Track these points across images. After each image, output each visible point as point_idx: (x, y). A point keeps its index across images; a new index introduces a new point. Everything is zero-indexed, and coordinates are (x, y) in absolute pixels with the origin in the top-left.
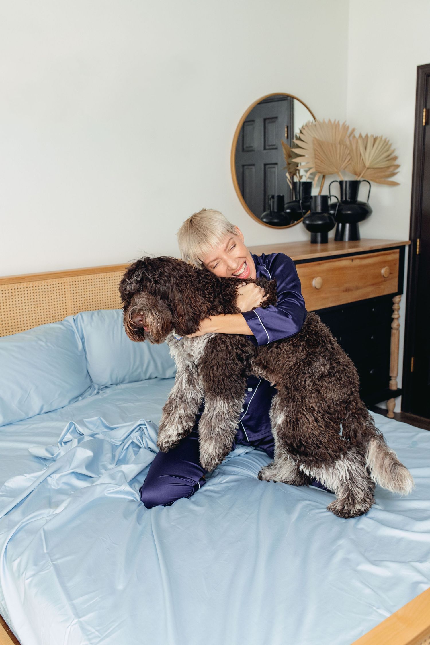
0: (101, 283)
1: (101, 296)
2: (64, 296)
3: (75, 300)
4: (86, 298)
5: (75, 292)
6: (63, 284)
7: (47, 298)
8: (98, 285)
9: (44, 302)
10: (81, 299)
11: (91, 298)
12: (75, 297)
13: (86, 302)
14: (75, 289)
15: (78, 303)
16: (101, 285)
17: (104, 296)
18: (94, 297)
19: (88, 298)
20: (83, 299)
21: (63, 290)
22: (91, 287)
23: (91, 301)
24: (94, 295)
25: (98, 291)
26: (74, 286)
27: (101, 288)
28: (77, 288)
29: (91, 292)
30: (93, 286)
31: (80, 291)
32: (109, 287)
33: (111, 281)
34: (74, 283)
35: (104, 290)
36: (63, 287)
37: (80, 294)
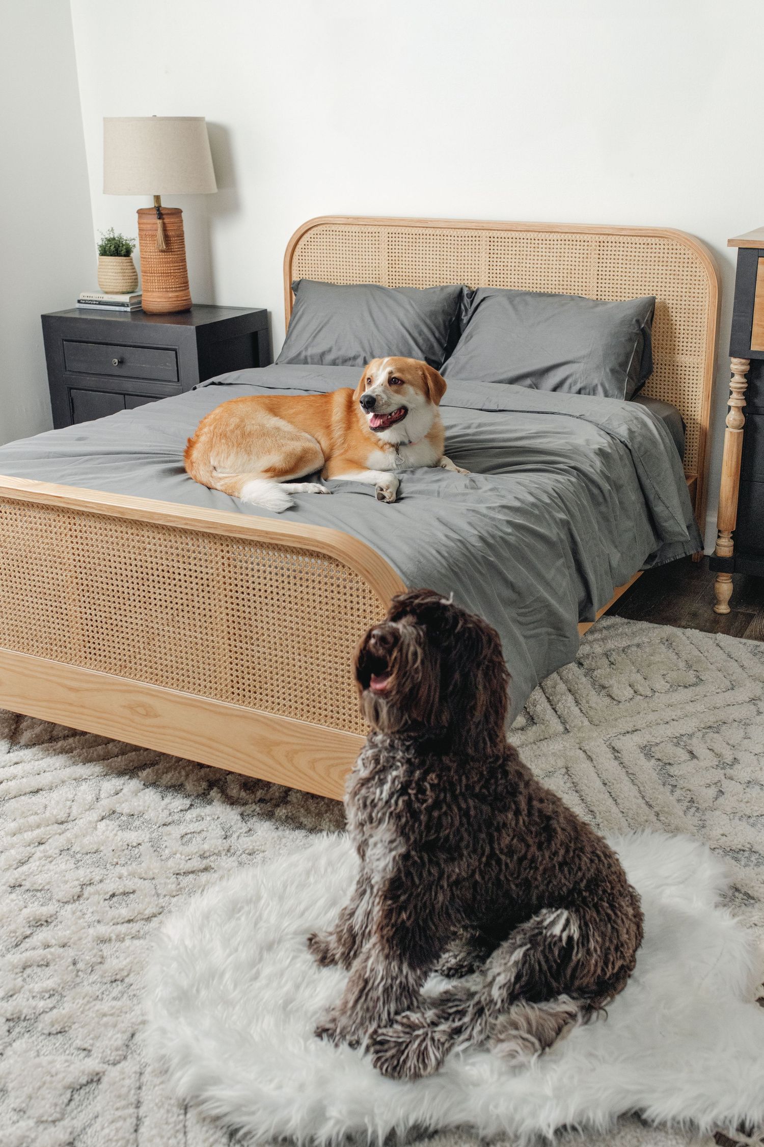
0: (529, 245)
1: (528, 265)
2: (477, 255)
3: (491, 263)
4: (506, 264)
5: (492, 251)
6: (477, 239)
7: (456, 254)
8: (525, 249)
9: (452, 258)
10: (499, 264)
11: (513, 264)
12: (491, 260)
13: (505, 268)
14: (492, 247)
15: (495, 268)
16: (529, 249)
17: (531, 266)
18: (517, 264)
19: (509, 264)
20: (502, 264)
21: (477, 247)
22: (514, 249)
23: (513, 268)
24: (517, 261)
25: (524, 257)
26: (492, 244)
27: (529, 253)
28: (496, 248)
29: (514, 257)
30: (518, 249)
31: (499, 252)
32: (540, 254)
33: (544, 246)
34: (492, 239)
35: (532, 257)
36: (477, 243)
37: (499, 256)
